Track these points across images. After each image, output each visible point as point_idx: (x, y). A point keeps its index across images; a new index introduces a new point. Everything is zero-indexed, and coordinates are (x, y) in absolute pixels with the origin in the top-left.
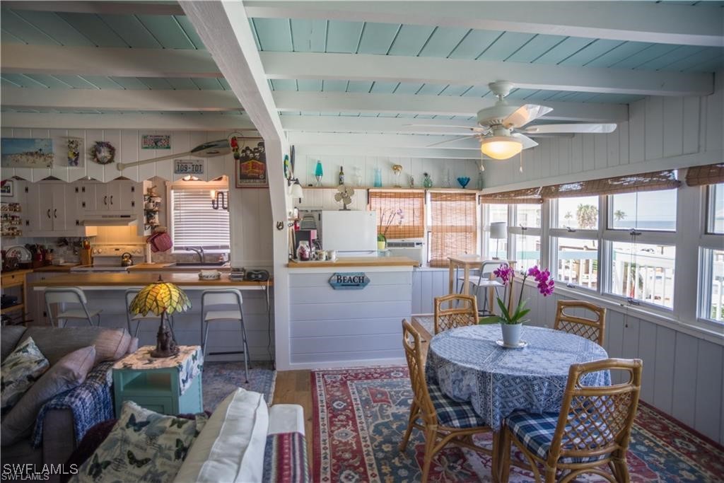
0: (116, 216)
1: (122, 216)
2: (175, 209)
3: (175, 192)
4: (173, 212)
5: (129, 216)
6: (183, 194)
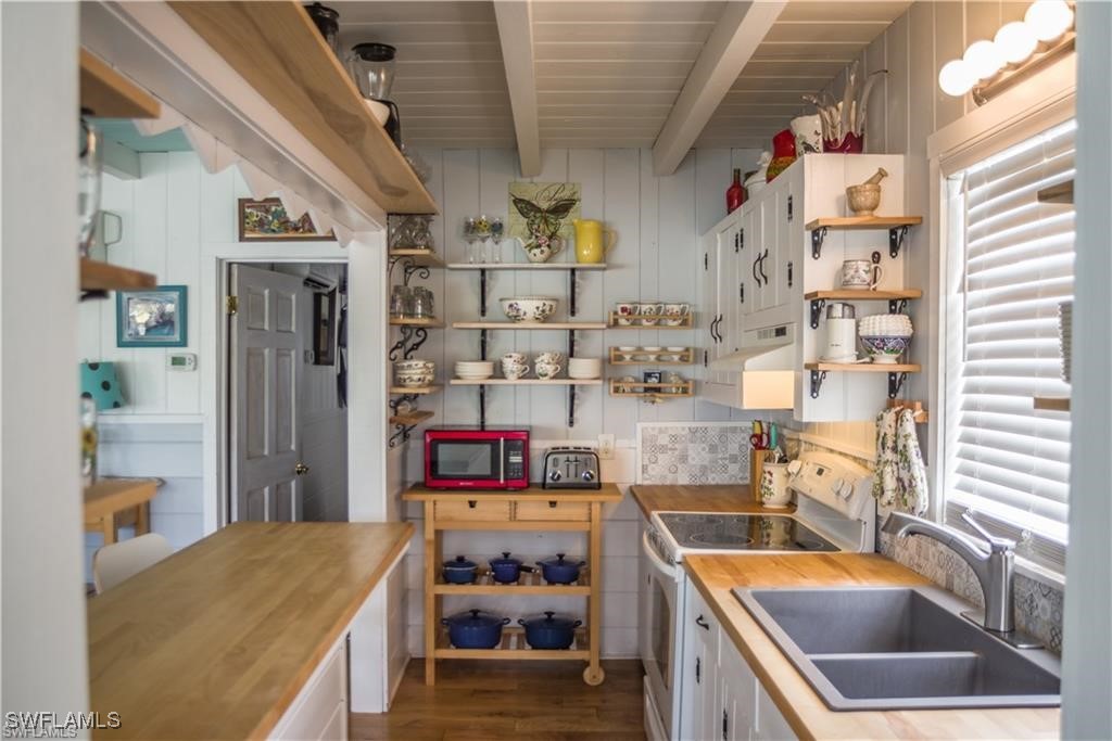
0: (770, 333)
1: (777, 333)
5: (784, 331)
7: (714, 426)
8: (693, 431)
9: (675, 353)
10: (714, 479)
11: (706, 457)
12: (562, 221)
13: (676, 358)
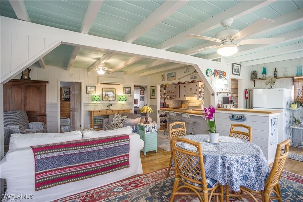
5: (195, 94)
8: (174, 102)
13: (173, 96)
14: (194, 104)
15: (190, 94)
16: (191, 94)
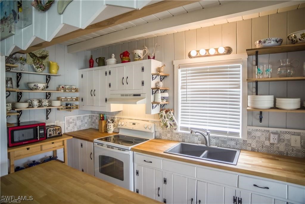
0: (130, 95)
1: (134, 95)
2: (182, 88)
3: (182, 71)
4: (180, 91)
5: (139, 95)
6: (190, 72)
7: (82, 116)
8: (78, 118)
9: (74, 98)
10: (82, 128)
11: (81, 123)
12: (44, 61)
13: (74, 100)
14: (134, 124)
15: (122, 95)
16: (127, 95)
